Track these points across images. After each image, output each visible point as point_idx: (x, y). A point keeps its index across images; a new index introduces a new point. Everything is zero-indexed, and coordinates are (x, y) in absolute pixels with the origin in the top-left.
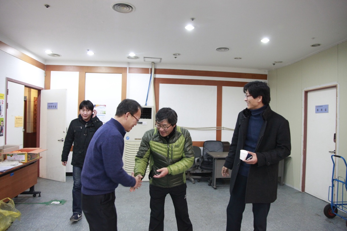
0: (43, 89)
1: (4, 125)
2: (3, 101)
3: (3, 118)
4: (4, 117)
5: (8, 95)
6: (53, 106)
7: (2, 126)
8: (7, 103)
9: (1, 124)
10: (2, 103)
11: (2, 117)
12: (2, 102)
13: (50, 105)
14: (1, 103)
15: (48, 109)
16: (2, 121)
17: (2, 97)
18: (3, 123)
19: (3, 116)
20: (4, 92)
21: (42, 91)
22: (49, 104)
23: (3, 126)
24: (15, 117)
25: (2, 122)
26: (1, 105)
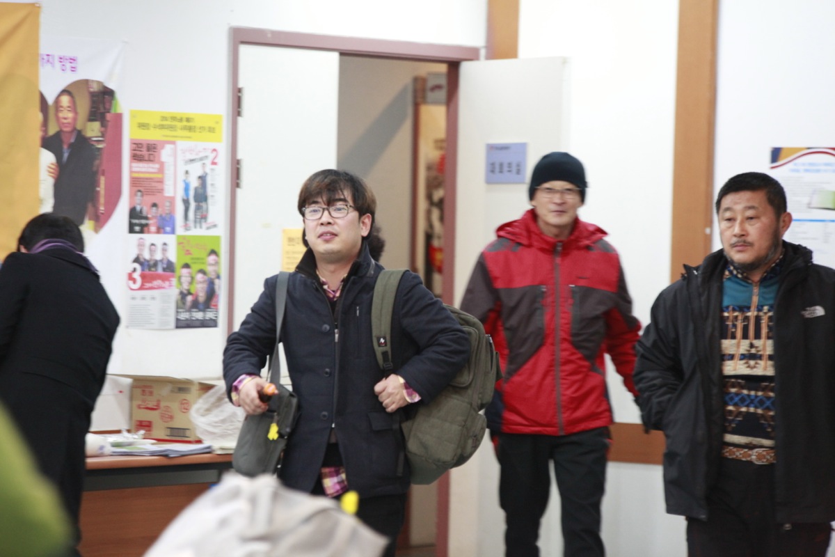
0: (473, 54)
1: (224, 271)
2: (215, 150)
3: (218, 238)
4: (221, 231)
5: (240, 119)
6: (510, 165)
7: (212, 276)
8: (238, 162)
9: (209, 269)
10: (214, 163)
11: (212, 232)
12: (212, 156)
13: (503, 157)
14: (208, 162)
15: (489, 181)
16: (213, 252)
17: (211, 130)
18: (217, 263)
19: (215, 226)
20: (220, 106)
21: (465, 68)
22: (492, 148)
23: (218, 277)
24: (284, 231)
25: (213, 257)
26: (208, 170)
